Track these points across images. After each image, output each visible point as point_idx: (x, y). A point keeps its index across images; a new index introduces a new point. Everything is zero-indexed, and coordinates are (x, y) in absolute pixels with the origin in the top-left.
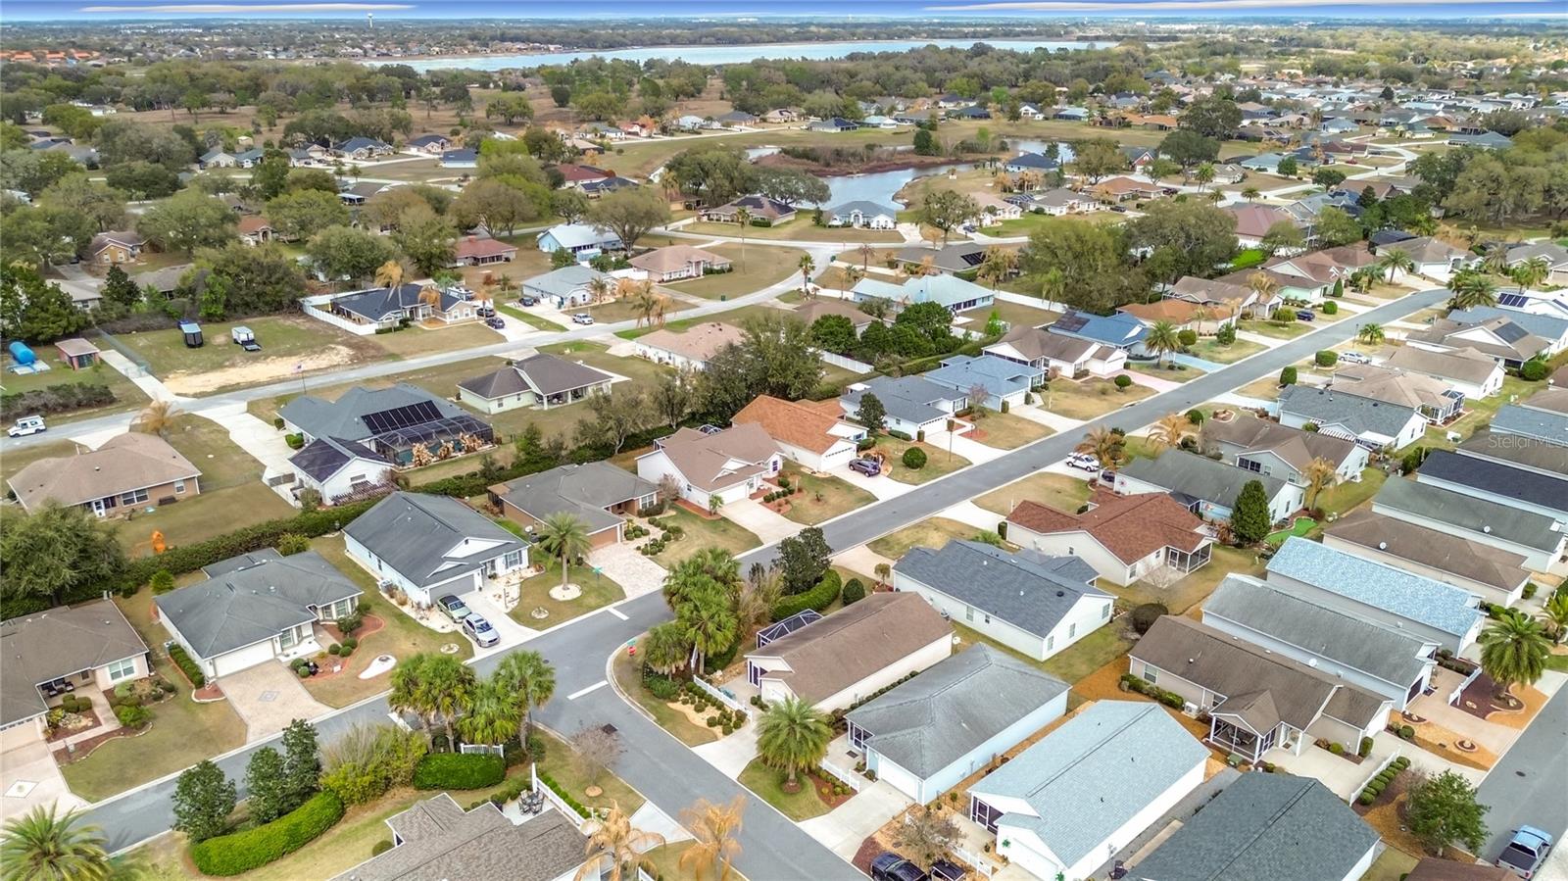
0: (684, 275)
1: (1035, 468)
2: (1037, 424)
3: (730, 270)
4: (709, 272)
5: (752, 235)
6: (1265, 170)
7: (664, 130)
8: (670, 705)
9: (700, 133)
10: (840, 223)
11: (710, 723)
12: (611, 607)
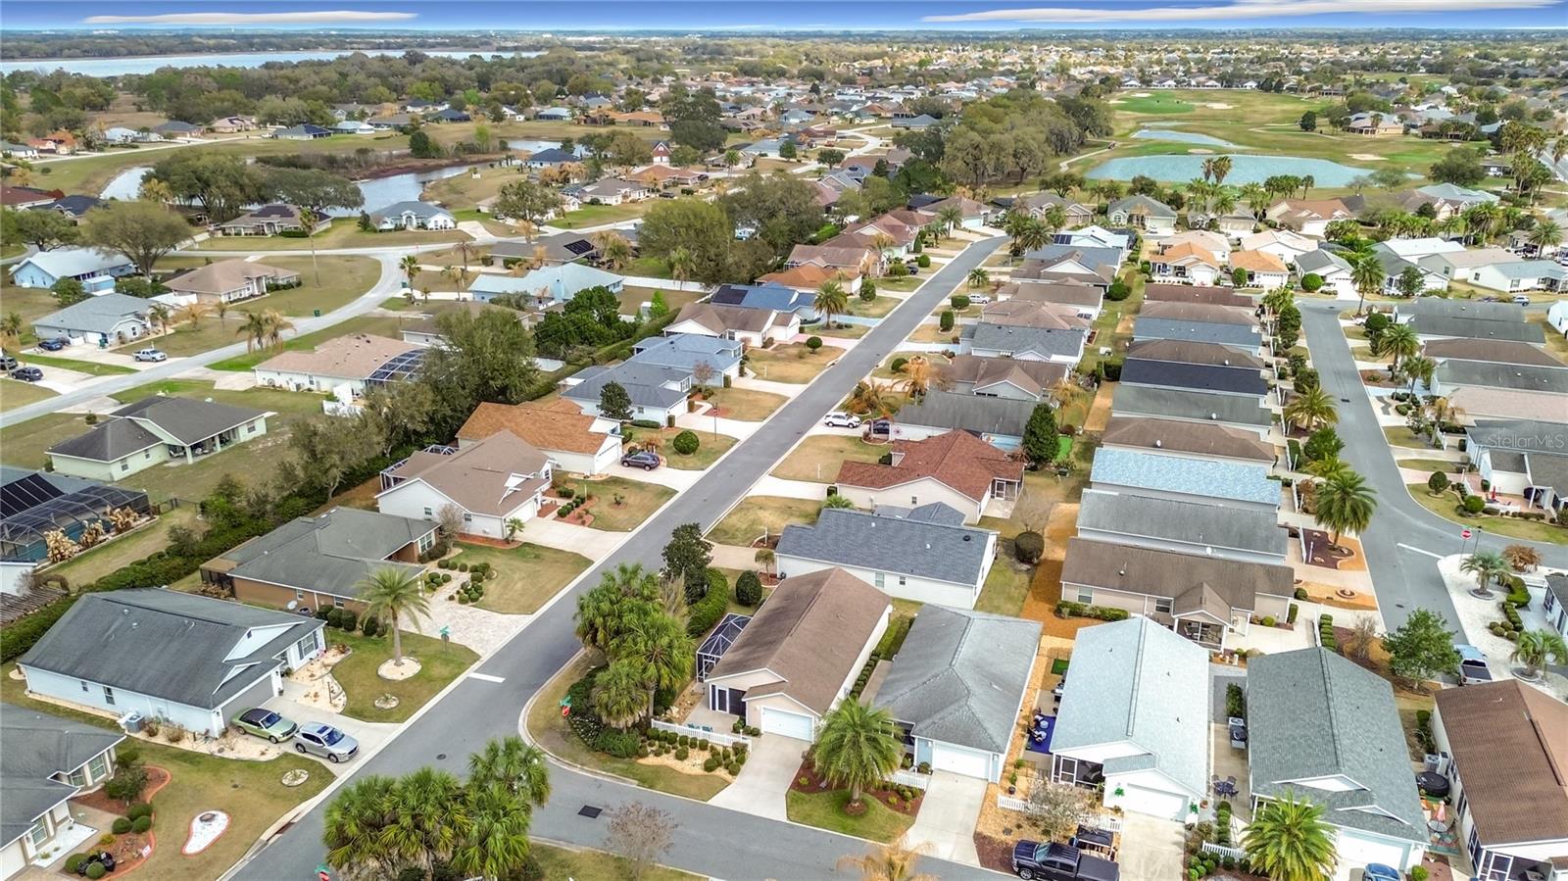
0: (246, 294)
1: (800, 434)
2: (767, 393)
3: (299, 284)
4: (274, 288)
5: (292, 247)
6: (766, 155)
7: (89, 145)
8: (641, 761)
9: (137, 147)
10: (392, 227)
11: (709, 767)
12: (471, 673)
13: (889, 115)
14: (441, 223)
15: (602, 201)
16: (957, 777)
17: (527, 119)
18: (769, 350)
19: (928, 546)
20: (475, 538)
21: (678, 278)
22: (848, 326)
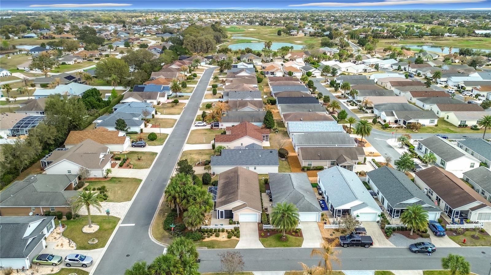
1: (188, 130)
2: (168, 119)
8: (204, 240)
11: (229, 237)
12: (119, 224)
13: (154, 33)
14: (5, 74)
15: (67, 63)
16: (308, 223)
17: (19, 38)
18: (160, 105)
19: (260, 156)
20: (91, 178)
21: (114, 86)
22: (183, 96)
